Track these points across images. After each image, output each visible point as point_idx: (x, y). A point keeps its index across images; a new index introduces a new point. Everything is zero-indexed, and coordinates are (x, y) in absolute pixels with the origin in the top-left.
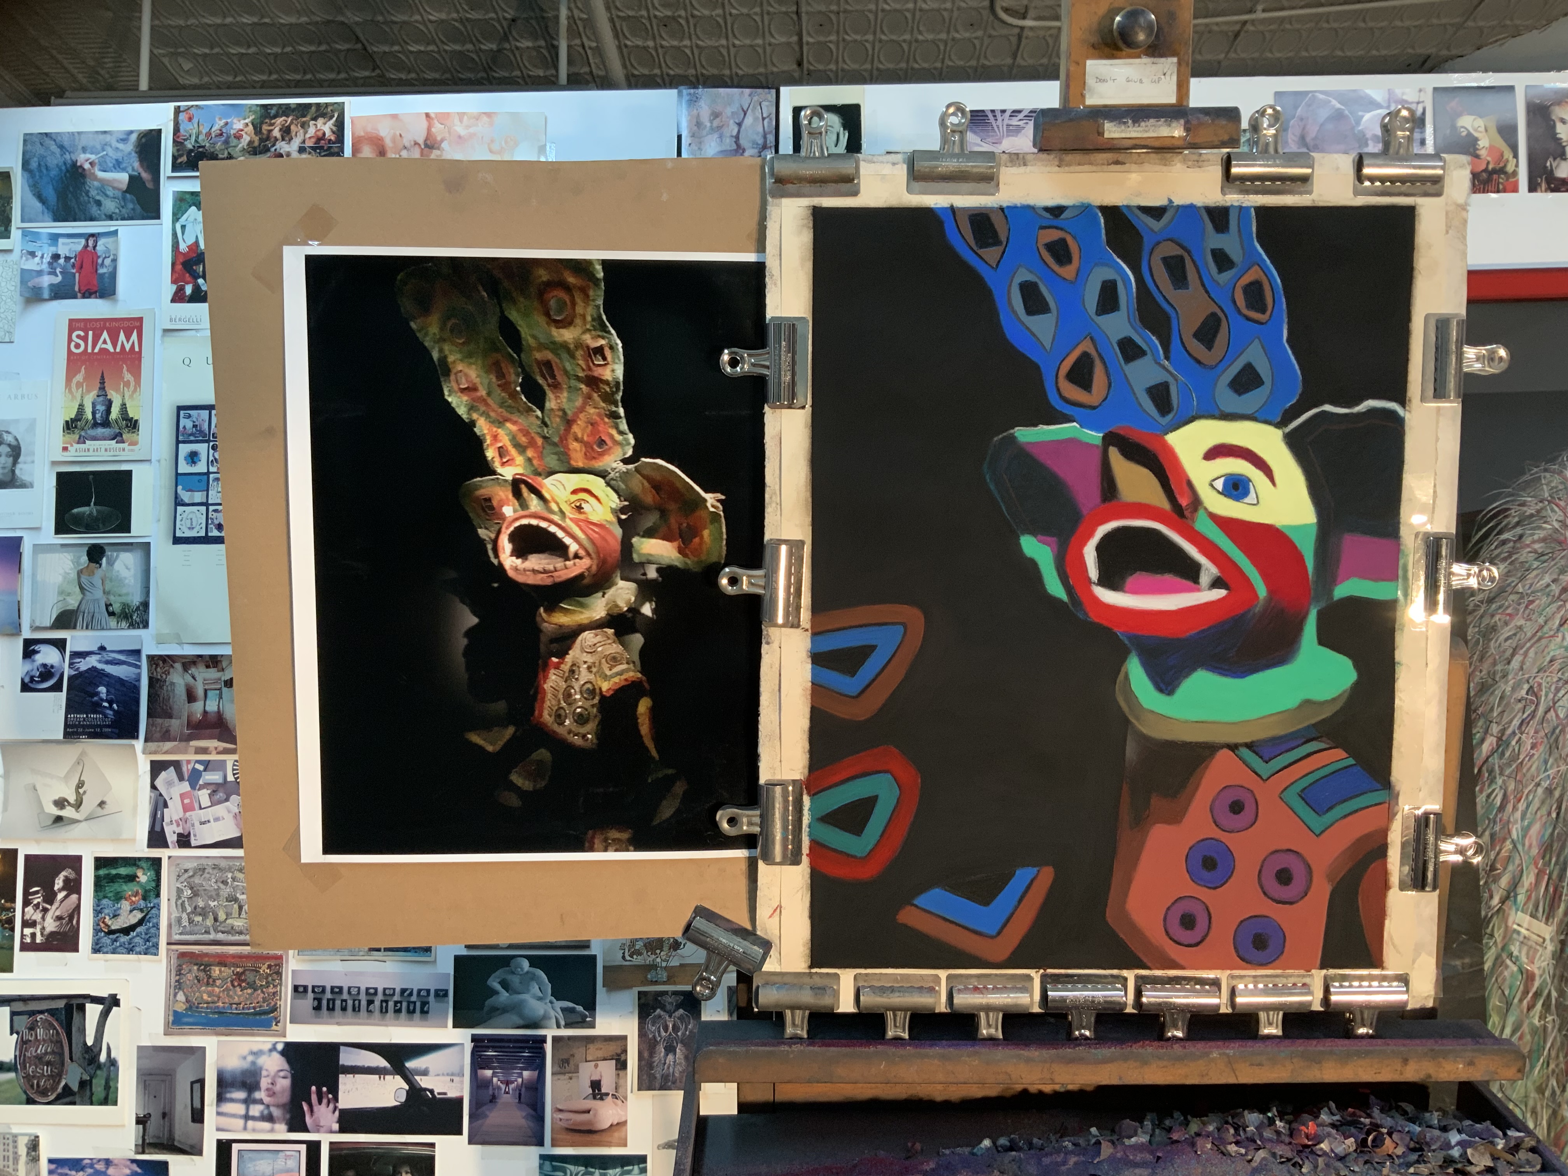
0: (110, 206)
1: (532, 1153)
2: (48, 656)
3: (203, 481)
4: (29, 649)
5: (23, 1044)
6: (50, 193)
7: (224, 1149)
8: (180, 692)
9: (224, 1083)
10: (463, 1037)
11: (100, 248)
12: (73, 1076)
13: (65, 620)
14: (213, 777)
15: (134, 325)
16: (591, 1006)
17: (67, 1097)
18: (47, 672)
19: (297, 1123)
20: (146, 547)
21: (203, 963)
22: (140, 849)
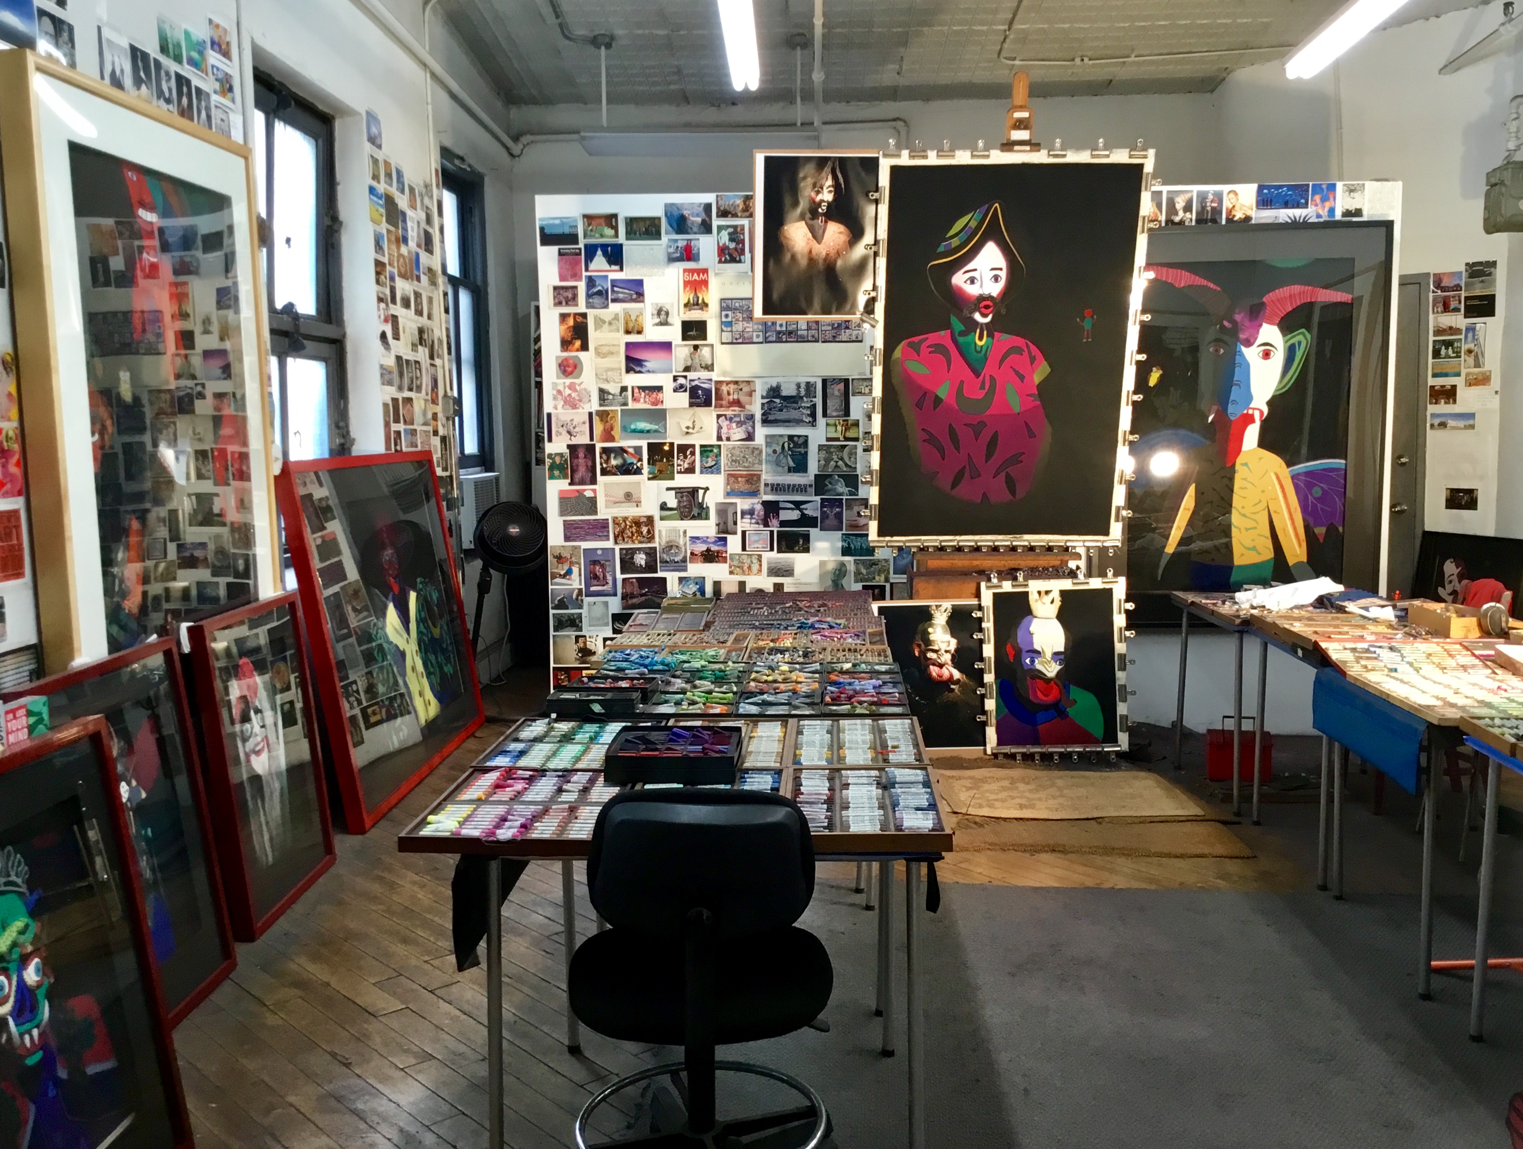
0: (695, 229)
1: (839, 534)
2: (681, 381)
3: (730, 324)
4: (675, 379)
5: (679, 502)
6: (675, 226)
7: (744, 533)
8: (725, 392)
9: (743, 513)
10: (818, 498)
11: (693, 243)
12: (695, 511)
13: (687, 369)
14: (737, 419)
15: (705, 271)
16: (857, 489)
17: (694, 518)
18: (681, 386)
19: (766, 525)
20: (712, 346)
21: (735, 477)
22: (714, 441)
